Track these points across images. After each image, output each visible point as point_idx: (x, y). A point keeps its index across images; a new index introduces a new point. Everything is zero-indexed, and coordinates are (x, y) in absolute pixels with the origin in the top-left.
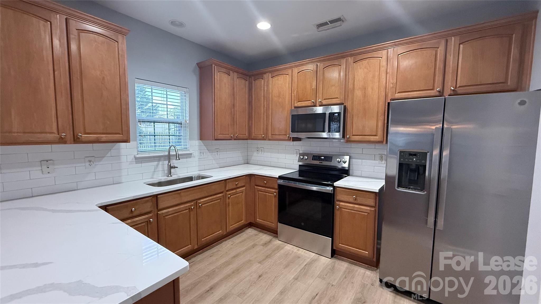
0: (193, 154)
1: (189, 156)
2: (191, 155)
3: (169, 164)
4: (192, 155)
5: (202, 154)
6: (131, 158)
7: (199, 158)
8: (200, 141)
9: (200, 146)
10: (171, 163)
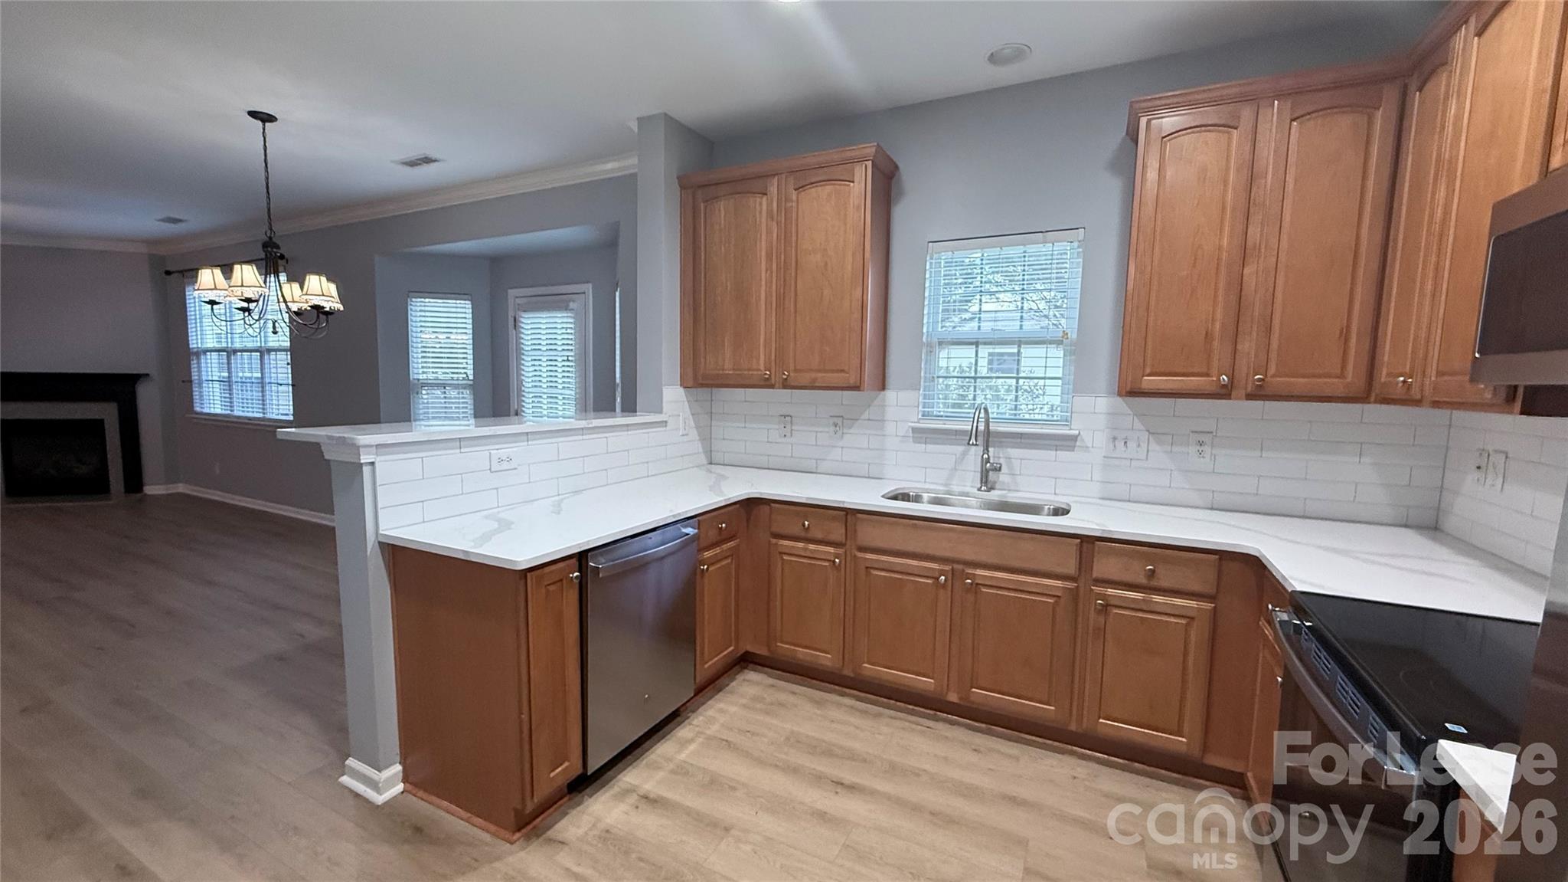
0: (1083, 440)
1: (1068, 442)
2: (1076, 441)
3: (985, 456)
4: (1078, 443)
5: (1120, 444)
6: (904, 429)
7: (1105, 457)
8: (1119, 399)
9: (1112, 414)
10: (991, 454)
